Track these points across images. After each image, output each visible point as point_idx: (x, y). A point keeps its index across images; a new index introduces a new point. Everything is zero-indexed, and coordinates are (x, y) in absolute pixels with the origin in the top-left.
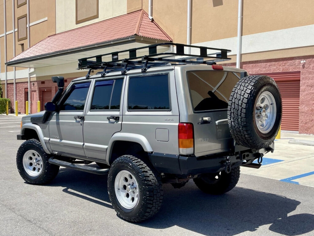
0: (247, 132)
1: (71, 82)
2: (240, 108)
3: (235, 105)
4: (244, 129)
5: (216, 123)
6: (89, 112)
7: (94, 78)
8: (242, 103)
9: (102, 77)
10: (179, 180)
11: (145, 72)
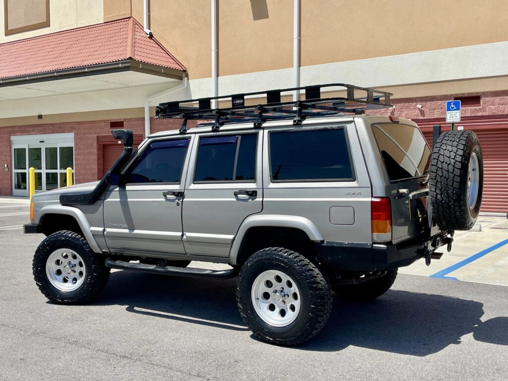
1: (147, 139)
2: (451, 175)
3: (442, 171)
4: (456, 204)
5: (409, 197)
6: (192, 185)
7: (196, 133)
8: (454, 169)
9: (214, 131)
10: (358, 279)
11: (300, 125)
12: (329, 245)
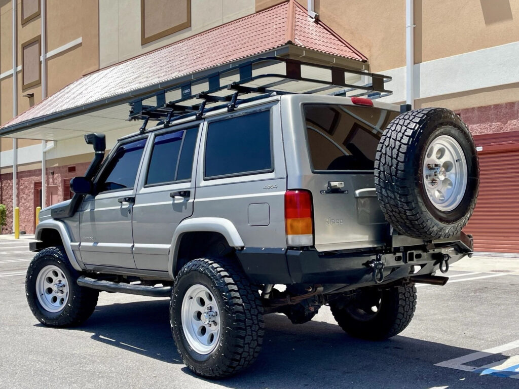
0: (408, 206)
1: (117, 142)
2: (395, 161)
3: (385, 158)
4: (402, 200)
5: (355, 194)
6: (143, 188)
7: (152, 131)
8: (398, 153)
9: (167, 126)
10: (292, 298)
11: (233, 110)
12: (248, 252)
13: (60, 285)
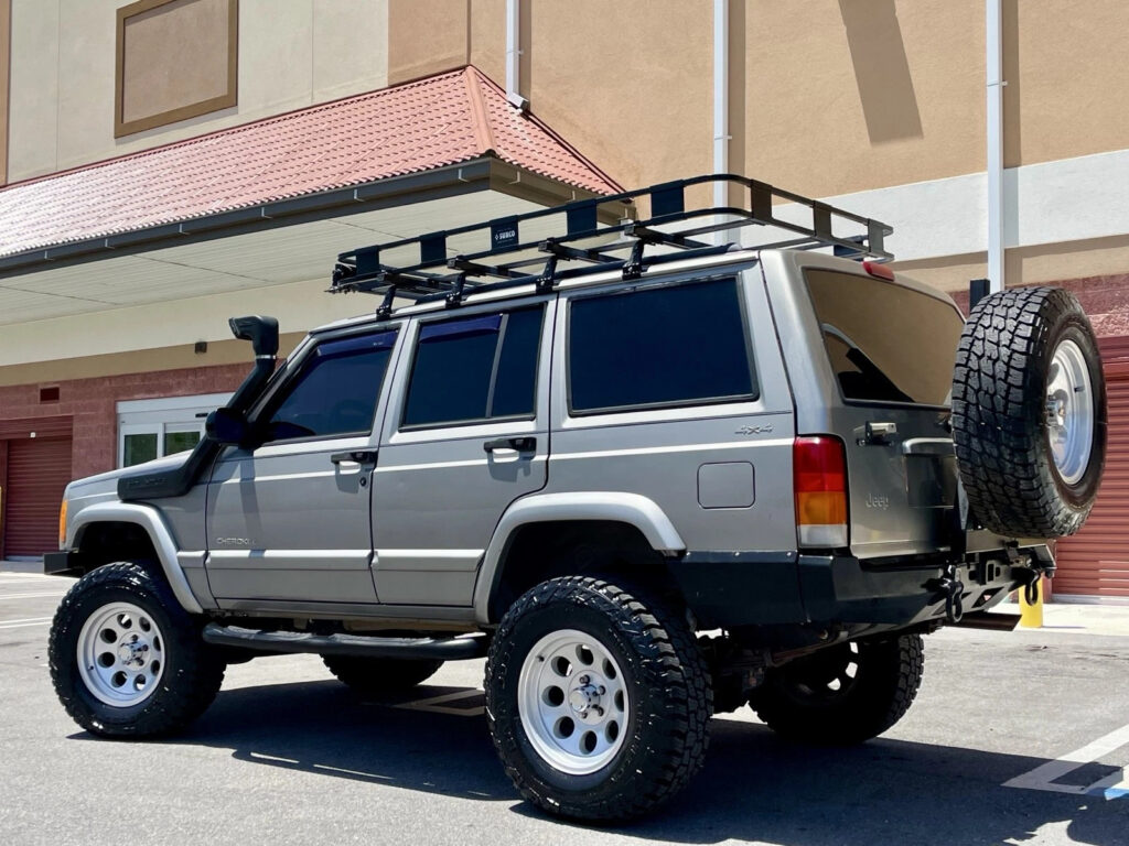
0: (1026, 471)
1: (308, 337)
2: (1002, 386)
3: (979, 376)
4: (1016, 460)
5: (902, 448)
6: (397, 433)
7: (411, 316)
8: (1008, 370)
9: (449, 307)
10: (776, 655)
11: (638, 276)
12: (696, 560)
13: (137, 646)
